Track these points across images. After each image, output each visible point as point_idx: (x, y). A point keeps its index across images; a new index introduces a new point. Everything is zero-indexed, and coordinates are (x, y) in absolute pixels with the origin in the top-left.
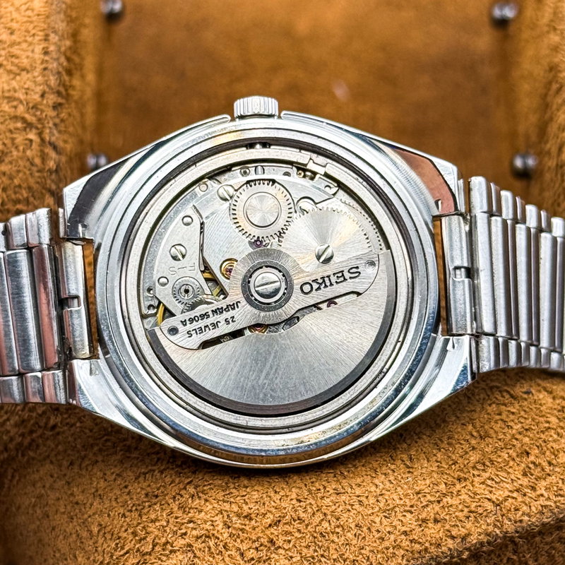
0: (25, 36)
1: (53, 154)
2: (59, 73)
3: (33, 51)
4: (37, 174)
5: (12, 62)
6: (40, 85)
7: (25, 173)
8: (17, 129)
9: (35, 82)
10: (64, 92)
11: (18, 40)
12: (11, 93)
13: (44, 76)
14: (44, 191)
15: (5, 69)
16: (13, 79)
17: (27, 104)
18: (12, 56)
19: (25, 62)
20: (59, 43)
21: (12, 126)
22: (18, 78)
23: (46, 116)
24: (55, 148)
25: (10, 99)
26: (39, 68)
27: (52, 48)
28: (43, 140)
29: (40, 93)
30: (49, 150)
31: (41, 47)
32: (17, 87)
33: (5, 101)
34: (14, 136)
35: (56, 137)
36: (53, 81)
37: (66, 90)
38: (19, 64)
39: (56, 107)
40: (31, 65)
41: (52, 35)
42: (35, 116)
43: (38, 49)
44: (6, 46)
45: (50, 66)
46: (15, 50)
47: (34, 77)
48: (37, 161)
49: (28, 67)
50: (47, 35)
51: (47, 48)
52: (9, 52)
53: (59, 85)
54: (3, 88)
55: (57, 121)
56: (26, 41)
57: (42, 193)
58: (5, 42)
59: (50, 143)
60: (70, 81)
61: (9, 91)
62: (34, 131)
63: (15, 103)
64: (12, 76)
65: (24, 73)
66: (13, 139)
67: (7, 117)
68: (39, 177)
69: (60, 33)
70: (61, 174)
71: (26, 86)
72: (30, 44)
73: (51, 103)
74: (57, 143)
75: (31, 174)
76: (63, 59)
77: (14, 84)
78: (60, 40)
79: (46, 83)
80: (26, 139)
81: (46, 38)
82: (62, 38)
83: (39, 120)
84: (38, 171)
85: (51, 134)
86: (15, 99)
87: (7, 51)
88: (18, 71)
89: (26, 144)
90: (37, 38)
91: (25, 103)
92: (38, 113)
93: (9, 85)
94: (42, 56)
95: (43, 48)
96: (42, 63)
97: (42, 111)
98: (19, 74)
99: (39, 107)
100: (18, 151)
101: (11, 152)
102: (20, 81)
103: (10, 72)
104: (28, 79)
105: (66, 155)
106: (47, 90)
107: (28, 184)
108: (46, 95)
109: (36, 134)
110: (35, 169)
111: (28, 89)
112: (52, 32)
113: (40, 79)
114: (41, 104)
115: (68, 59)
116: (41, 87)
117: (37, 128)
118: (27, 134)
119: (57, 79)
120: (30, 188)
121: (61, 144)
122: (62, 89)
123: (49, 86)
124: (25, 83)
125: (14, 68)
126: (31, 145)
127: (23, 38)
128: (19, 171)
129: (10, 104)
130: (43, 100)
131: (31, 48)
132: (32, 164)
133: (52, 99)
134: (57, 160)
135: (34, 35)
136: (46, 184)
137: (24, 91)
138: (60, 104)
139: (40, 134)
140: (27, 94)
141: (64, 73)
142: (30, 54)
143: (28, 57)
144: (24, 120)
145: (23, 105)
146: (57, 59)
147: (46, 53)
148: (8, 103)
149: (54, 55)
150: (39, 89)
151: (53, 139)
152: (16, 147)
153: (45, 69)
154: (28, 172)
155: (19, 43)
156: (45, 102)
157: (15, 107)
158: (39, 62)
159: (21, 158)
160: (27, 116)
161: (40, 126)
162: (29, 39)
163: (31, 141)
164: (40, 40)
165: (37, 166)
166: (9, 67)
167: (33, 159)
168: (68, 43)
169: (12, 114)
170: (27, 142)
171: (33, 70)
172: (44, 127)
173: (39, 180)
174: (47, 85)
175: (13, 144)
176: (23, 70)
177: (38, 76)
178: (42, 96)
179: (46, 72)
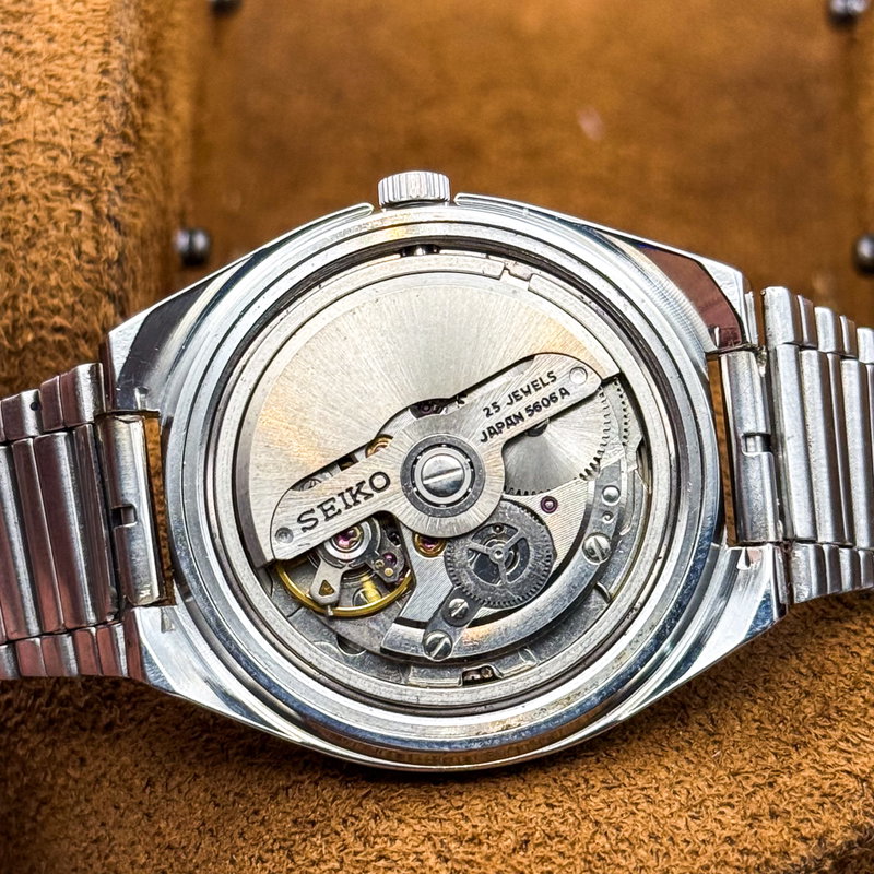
0: (72, 45)
1: (114, 235)
2: (125, 105)
3: (84, 69)
4: (88, 267)
5: (50, 87)
6: (94, 123)
8: (57, 193)
9: (86, 118)
10: (133, 136)
11: (61, 51)
12: (48, 137)
13: (101, 109)
14: (98, 294)
15: (38, 98)
16: (51, 114)
17: (73, 154)
18: (51, 77)
19: (71, 87)
20: (125, 56)
21: (48, 189)
22: (59, 112)
23: (103, 173)
24: (117, 225)
25: (47, 146)
26: (94, 96)
27: (115, 64)
28: (97, 212)
29: (94, 136)
30: (107, 229)
31: (97, 62)
32: (58, 127)
33: (39, 149)
34: (52, 205)
35: (118, 208)
36: (115, 118)
37: (137, 132)
38: (62, 90)
39: (120, 159)
40: (81, 92)
41: (115, 44)
42: (86, 173)
43: (93, 65)
44: (41, 60)
45: (111, 94)
46: (55, 67)
47: (85, 111)
48: (89, 246)
49: (76, 95)
50: (107, 44)
51: (107, 64)
52: (46, 70)
53: (124, 124)
54: (35, 128)
55: (121, 181)
56: (73, 52)
57: (95, 297)
58: (40, 55)
59: (108, 217)
60: (143, 117)
61: (45, 133)
62: (84, 197)
63: (54, 153)
64: (50, 109)
65: (69, 105)
66: (50, 211)
67: (41, 175)
68: (91, 271)
69: (128, 40)
70: (127, 266)
71: (72, 125)
72: (80, 57)
73: (111, 152)
74: (119, 218)
76: (132, 82)
77: (53, 121)
78: (127, 51)
79: (104, 121)
80: (71, 211)
81: (106, 49)
82: (131, 48)
83: (93, 180)
84: (90, 262)
85: (111, 202)
86: (54, 146)
87: (42, 68)
88: (60, 102)
89: (70, 219)
90: (91, 48)
91: (69, 152)
92: (91, 169)
93: (44, 123)
94: (98, 77)
95: (101, 65)
96: (98, 88)
97: (97, 166)
98: (61, 106)
99: (92, 158)
100: (58, 229)
101: (47, 231)
102: (62, 118)
103: (47, 102)
104: (76, 114)
105: (136, 236)
106: (106, 132)
107: (72, 283)
108: (104, 140)
109: (86, 202)
110: (84, 258)
111: (75, 129)
112: (116, 38)
113: (94, 114)
114: (96, 154)
115: (141, 82)
116: (97, 127)
117: (88, 193)
118: (72, 203)
119: (121, 115)
120: (76, 289)
121: (127, 219)
122: (130, 132)
123: (108, 125)
124: (70, 121)
125: (54, 97)
126: (79, 220)
127: (69, 48)
128: (57, 263)
129: (47, 154)
130: (99, 147)
131: (82, 63)
132: (80, 251)
133: (113, 146)
134: (120, 245)
135: (86, 43)
136: (102, 282)
137: (69, 133)
138: (126, 155)
139: (93, 203)
140: (73, 137)
141: (133, 104)
142: (78, 73)
143: (75, 78)
144: (68, 179)
145: (67, 155)
146: (125, 81)
147: (105, 72)
148: (43, 151)
149: (118, 75)
150: (93, 131)
151: (115, 210)
152: (55, 223)
153: (103, 98)
155: (62, 56)
156: (101, 151)
157: (55, 159)
158: (94, 86)
159: (63, 241)
160: (73, 174)
161: (93, 190)
162: (79, 50)
163: (79, 213)
164: (97, 51)
165: (87, 254)
166: (45, 95)
167: (81, 241)
168: (141, 56)
169: (50, 170)
170: (73, 215)
171: (83, 100)
172: (99, 191)
173: (91, 276)
174: (105, 123)
175: (51, 218)
176: (68, 99)
177: (92, 109)
178: (98, 141)
179: (104, 103)
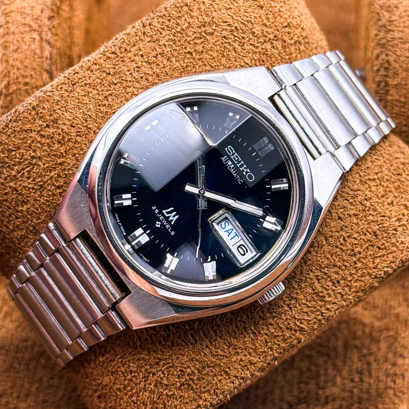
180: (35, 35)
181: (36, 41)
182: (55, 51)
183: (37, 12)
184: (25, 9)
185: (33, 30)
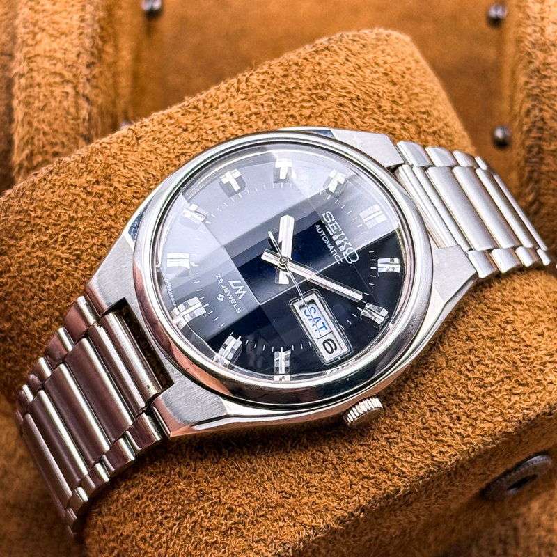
0: (65, 7)
1: (85, 105)
2: (93, 37)
3: (71, 19)
4: (71, 122)
5: (53, 28)
6: (77, 46)
7: (61, 121)
8: (55, 83)
9: (72, 44)
10: (97, 56)
11: (59, 10)
12: (51, 54)
13: (80, 39)
14: (78, 137)
15: (47, 33)
16: (53, 41)
17: (65, 62)
18: (54, 23)
19: (64, 27)
20: (93, 13)
21: (52, 80)
22: (58, 40)
23: (81, 72)
24: (88, 99)
25: (51, 58)
26: (77, 32)
27: (88, 16)
28: (77, 93)
29: (77, 53)
30: (82, 101)
31: (79, 15)
32: (57, 49)
33: (47, 59)
34: (53, 89)
35: (88, 90)
36: (87, 42)
37: (100, 53)
38: (60, 30)
39: (89, 65)
40: (69, 30)
41: (88, 6)
42: (72, 72)
43: (76, 17)
44: (49, 14)
45: (85, 31)
46: (56, 18)
47: (72, 40)
48: (72, 110)
49: (67, 31)
50: (84, 6)
51: (84, 16)
52: (51, 19)
53: (92, 47)
54: (45, 49)
55: (89, 77)
56: (66, 10)
57: (75, 138)
58: (49, 11)
59: (84, 96)
60: (103, 46)
61: (50, 51)
62: (70, 85)
63: (55, 62)
64: (53, 39)
65: (63, 37)
66: (52, 92)
67: (48, 73)
68: (74, 124)
69: (95, 4)
70: (93, 122)
71: (64, 47)
72: (69, 13)
73: (85, 62)
74: (89, 96)
75: (67, 121)
76: (96, 26)
77: (55, 45)
78: (95, 10)
79: (82, 45)
80: (63, 92)
81: (83, 8)
82: (97, 9)
84: (73, 119)
85: (84, 87)
86: (55, 58)
87: (49, 18)
88: (58, 35)
89: (63, 96)
90: (75, 8)
91: (63, 61)
92: (74, 70)
93: (50, 46)
94: (79, 23)
95: (81, 17)
96: (79, 28)
97: (77, 69)
98: (59, 38)
99: (75, 65)
100: (56, 102)
101: (50, 102)
102: (59, 43)
103: (51, 35)
104: (66, 42)
105: (98, 106)
106: (82, 51)
107: (64, 130)
108: (81, 55)
109: (71, 87)
110: (70, 117)
111: (66, 50)
112: (89, 3)
113: (76, 42)
114: (77, 63)
115: (102, 28)
116: (78, 48)
117: (73, 83)
118: (64, 88)
119: (90, 42)
120: (67, 134)
121: (92, 97)
122: (96, 51)
123: (84, 48)
124: (64, 45)
125: (55, 33)
126: (67, 97)
127: (64, 8)
128: (56, 119)
129: (52, 62)
130: (78, 59)
131: (69, 16)
132: (68, 113)
133: (85, 58)
134: (89, 110)
135: (73, 6)
136: (79, 130)
138: (93, 64)
139: (75, 88)
140: (65, 53)
141: (98, 38)
142: (69, 21)
143: (67, 23)
144: (61, 75)
145: (62, 63)
146: (92, 26)
147: (82, 20)
148: (49, 61)
149: (90, 22)
150: (76, 50)
151: (86, 92)
152: (55, 99)
153: (81, 34)
154: (64, 120)
155: (60, 12)
156: (80, 61)
157: (55, 65)
158: (76, 27)
159: (59, 108)
160: (65, 73)
161: (75, 81)
162: (69, 9)
163: (67, 93)
164: (78, 10)
165: (71, 114)
166: (51, 32)
167: (68, 108)
168: (102, 14)
169: (53, 71)
170: (64, 94)
171: (71, 34)
172: (78, 82)
173: (74, 127)
174: (82, 47)
175: (52, 95)
176: (62, 34)
177: (75, 39)
178: (78, 56)
179: (82, 36)
180: (69, 89)
181: (70, 96)
182: (95, 110)
183: (73, 56)
184: (55, 51)
185: (65, 82)
